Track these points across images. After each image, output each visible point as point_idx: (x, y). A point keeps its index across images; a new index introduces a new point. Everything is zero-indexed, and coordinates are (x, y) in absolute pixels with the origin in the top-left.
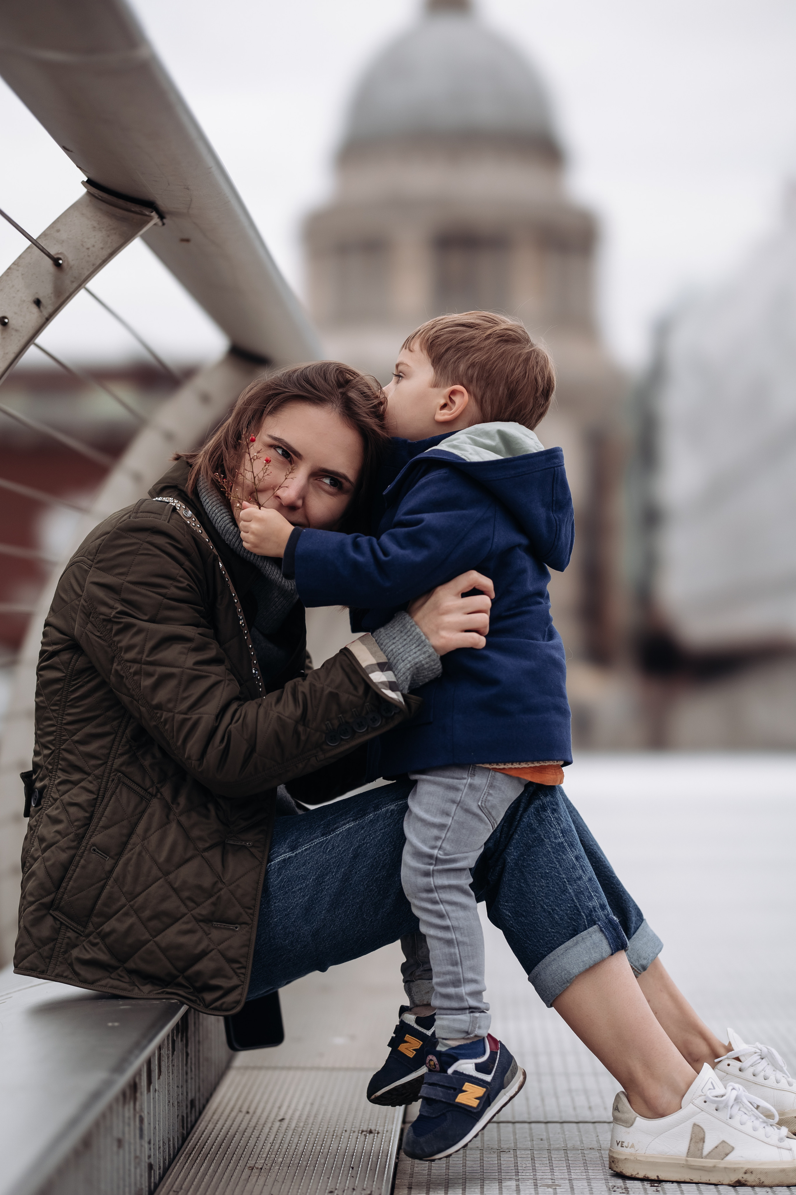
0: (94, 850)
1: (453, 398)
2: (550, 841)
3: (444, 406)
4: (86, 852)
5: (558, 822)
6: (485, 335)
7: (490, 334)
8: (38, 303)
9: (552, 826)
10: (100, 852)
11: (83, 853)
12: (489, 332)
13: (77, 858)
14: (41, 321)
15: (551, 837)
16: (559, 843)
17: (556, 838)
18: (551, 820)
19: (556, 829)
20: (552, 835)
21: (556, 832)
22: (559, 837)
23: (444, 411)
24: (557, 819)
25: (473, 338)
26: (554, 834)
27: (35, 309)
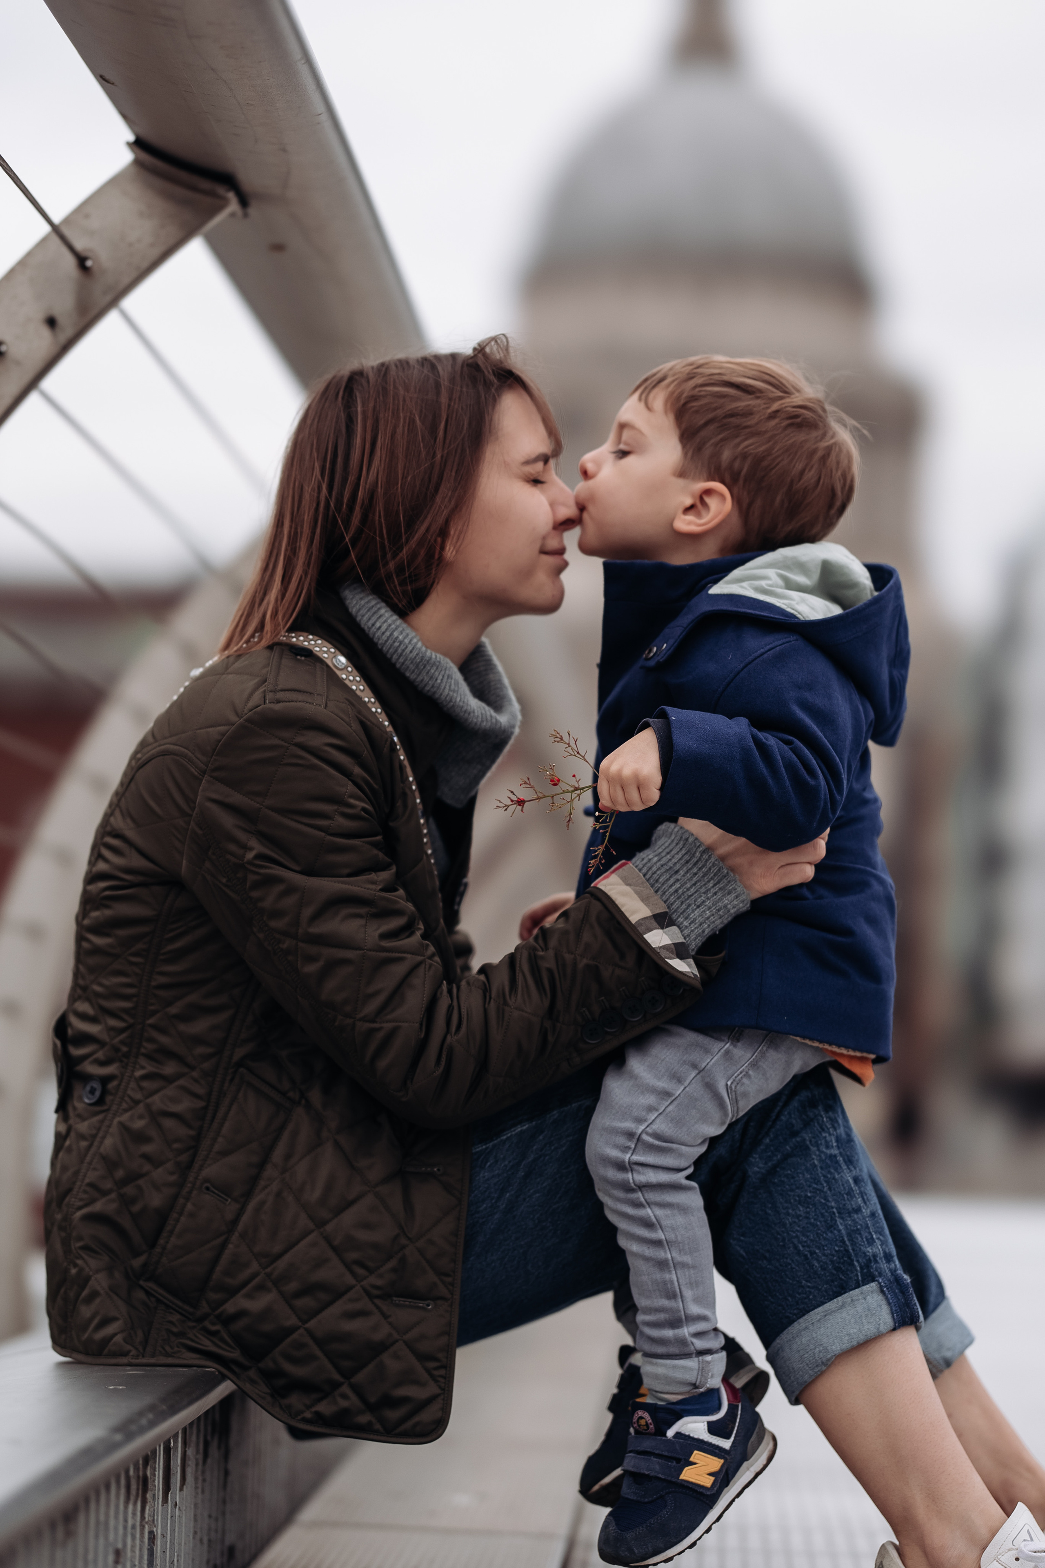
0: (207, 1189)
1: (707, 500)
2: (819, 1150)
3: (688, 509)
4: (195, 1192)
5: (835, 1124)
6: (769, 411)
7: (777, 411)
8: (51, 322)
9: (825, 1130)
10: (216, 1192)
11: (190, 1192)
12: (775, 406)
13: (181, 1201)
14: (55, 350)
15: (821, 1144)
17: (827, 1147)
18: (823, 1121)
19: (831, 1134)
20: (823, 1141)
21: (828, 1138)
22: (832, 1147)
23: (690, 518)
25: (748, 413)
27: (45, 332)
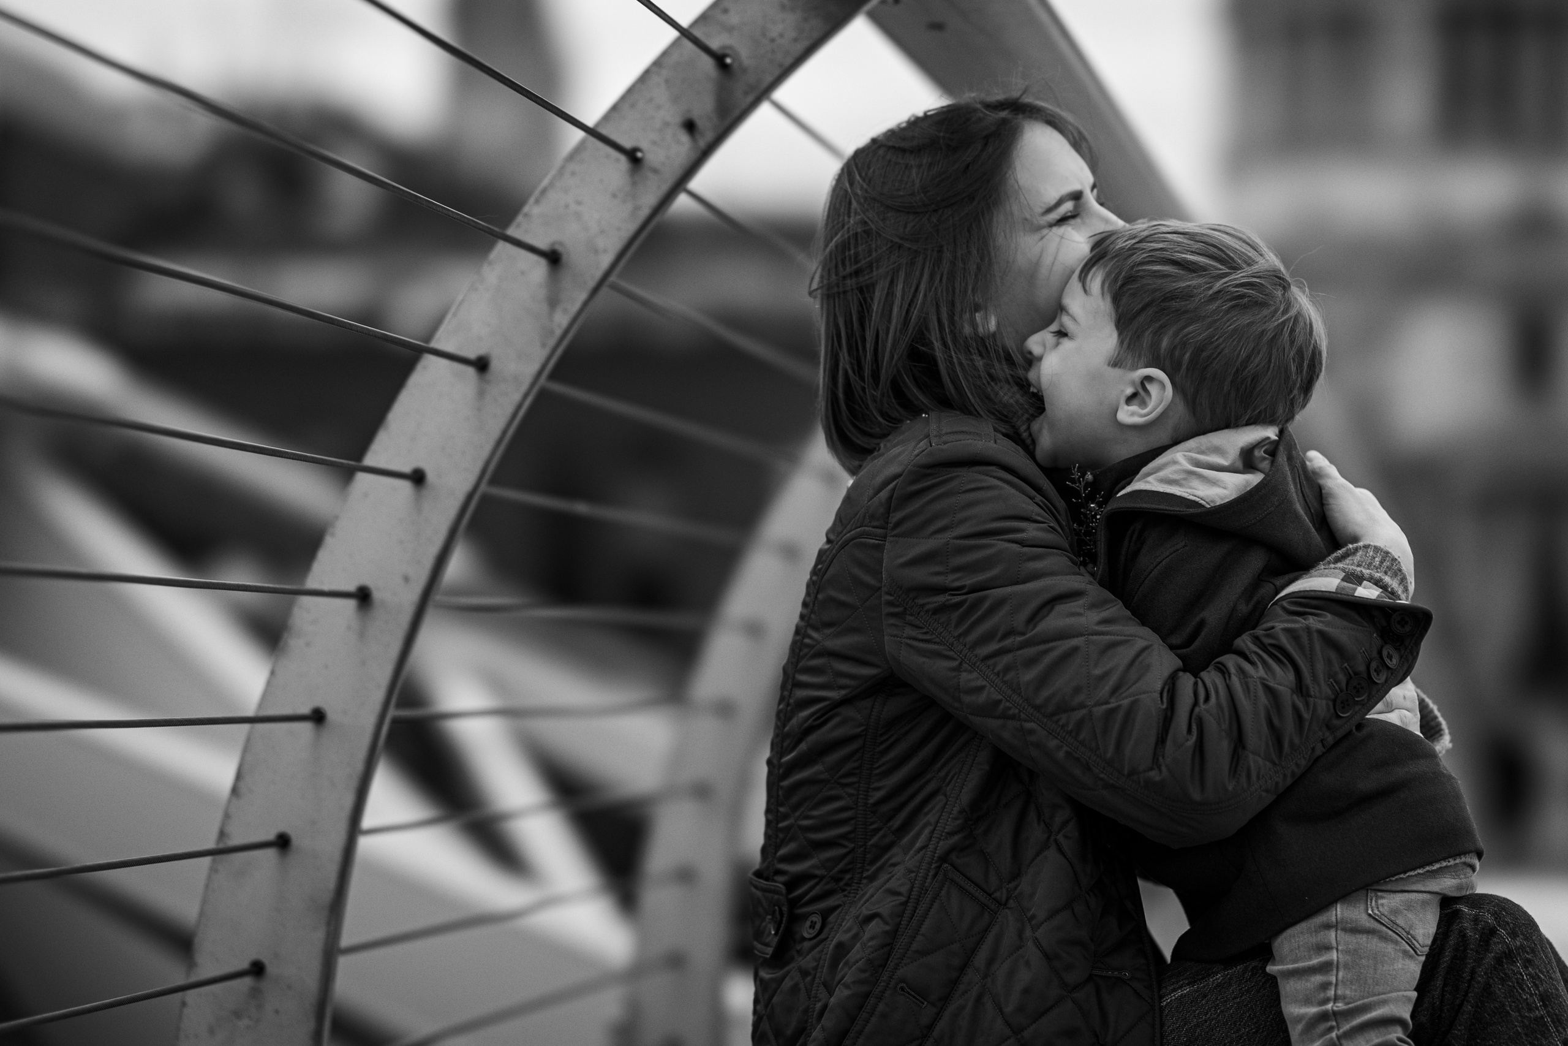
2: (1521, 1015)
5: (1534, 983)
8: (690, 126)
9: (1523, 990)
12: (1218, 286)
13: (873, 1000)
14: (694, 156)
15: (1523, 1008)
16: (1536, 1019)
17: (1530, 1010)
18: (1523, 979)
19: (1531, 995)
20: (1524, 1005)
21: (1530, 1000)
23: (1133, 407)
24: (1532, 977)
26: (1527, 1004)
27: (684, 138)
